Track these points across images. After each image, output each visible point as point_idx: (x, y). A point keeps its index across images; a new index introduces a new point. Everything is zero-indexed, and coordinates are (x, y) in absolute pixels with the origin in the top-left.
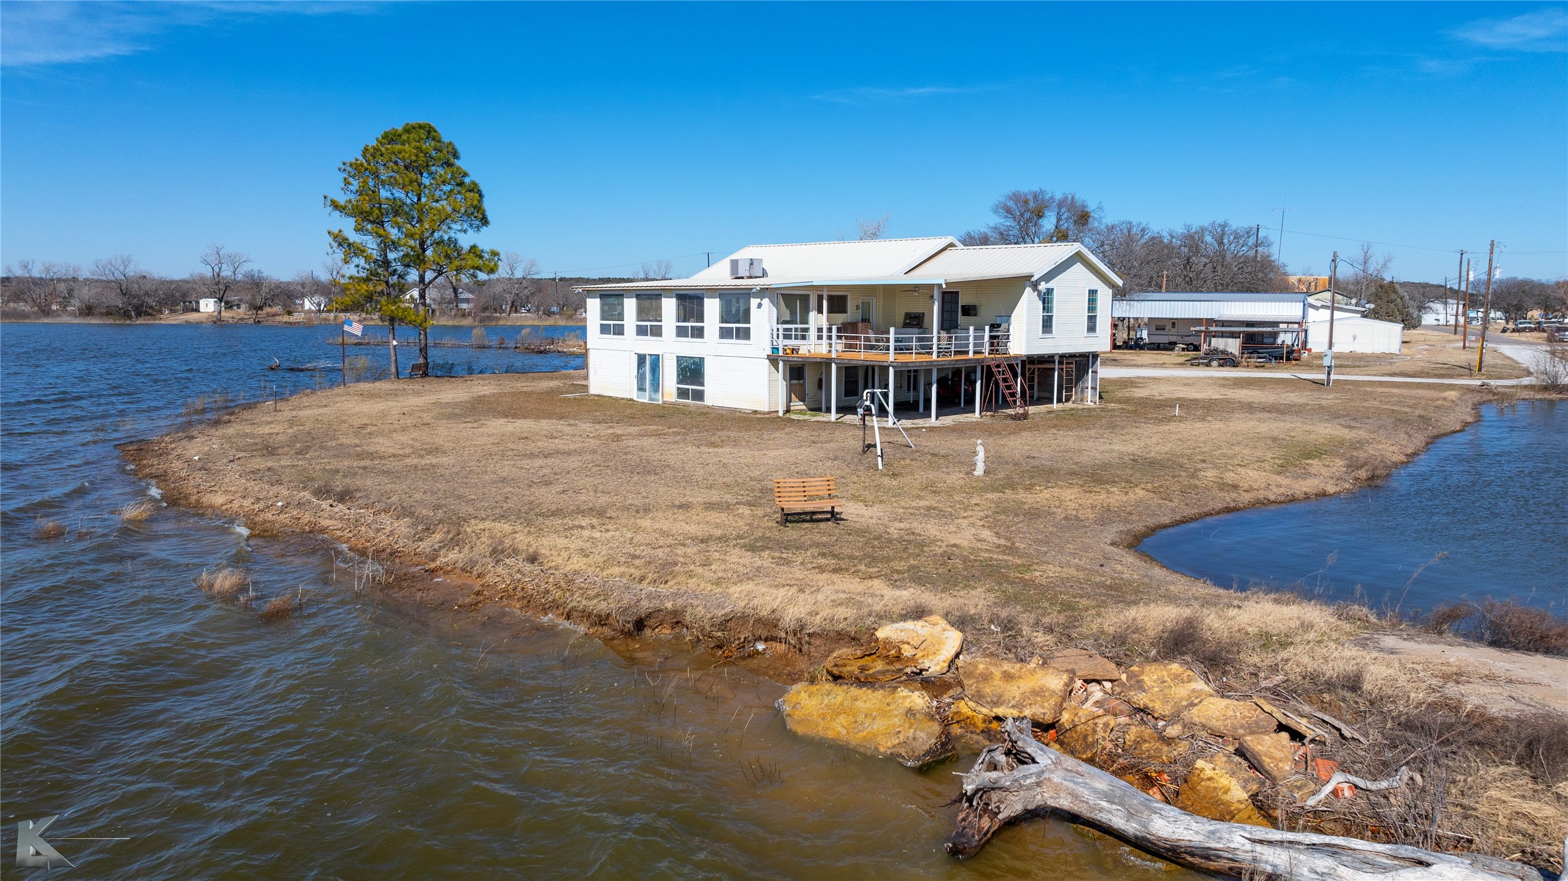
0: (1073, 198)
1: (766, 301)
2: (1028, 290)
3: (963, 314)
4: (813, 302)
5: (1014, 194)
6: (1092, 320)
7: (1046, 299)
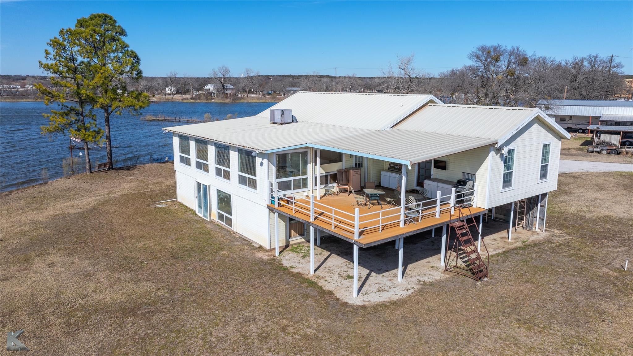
0: (518, 49)
1: (265, 161)
2: (492, 154)
3: (435, 167)
4: (310, 156)
5: (482, 47)
6: (544, 169)
7: (508, 161)
